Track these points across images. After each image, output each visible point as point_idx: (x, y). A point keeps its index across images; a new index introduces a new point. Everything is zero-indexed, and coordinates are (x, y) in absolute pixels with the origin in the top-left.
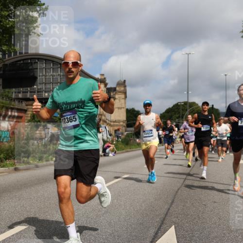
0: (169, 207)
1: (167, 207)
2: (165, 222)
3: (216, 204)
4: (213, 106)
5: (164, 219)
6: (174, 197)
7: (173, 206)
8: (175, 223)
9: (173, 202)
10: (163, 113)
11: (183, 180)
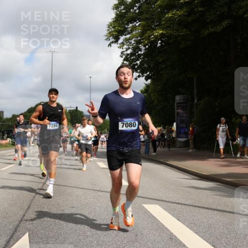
0: (24, 213)
1: (22, 213)
2: (18, 229)
3: (74, 209)
4: (77, 108)
5: (18, 226)
6: (31, 203)
7: (29, 212)
8: (29, 230)
9: (29, 207)
10: (25, 112)
11: (42, 184)
